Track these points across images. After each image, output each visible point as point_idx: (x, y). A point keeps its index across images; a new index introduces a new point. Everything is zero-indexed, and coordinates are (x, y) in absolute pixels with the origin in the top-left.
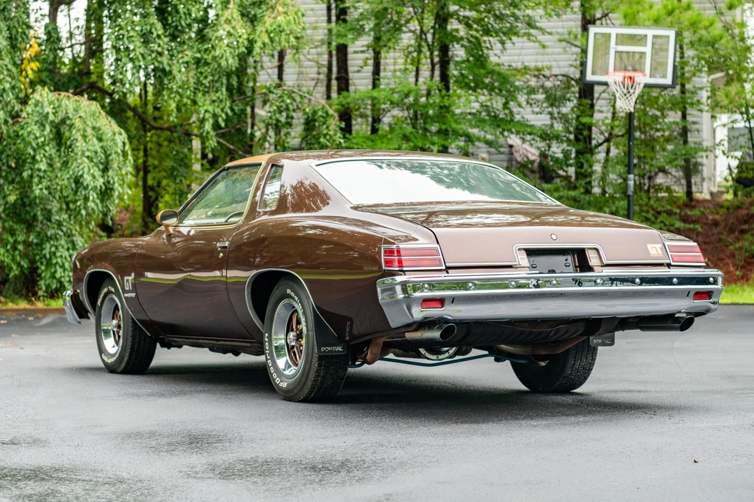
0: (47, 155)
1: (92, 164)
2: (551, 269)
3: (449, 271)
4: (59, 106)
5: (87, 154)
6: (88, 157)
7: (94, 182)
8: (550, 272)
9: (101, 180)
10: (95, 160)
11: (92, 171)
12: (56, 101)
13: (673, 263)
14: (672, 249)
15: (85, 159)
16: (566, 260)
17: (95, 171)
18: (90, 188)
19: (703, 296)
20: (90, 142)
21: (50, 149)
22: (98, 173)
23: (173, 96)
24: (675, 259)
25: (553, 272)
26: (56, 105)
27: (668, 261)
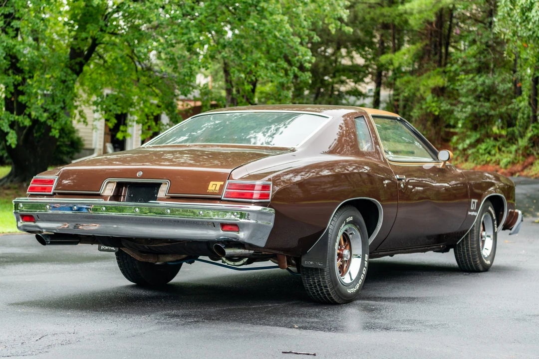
13: (222, 198)
14: (229, 187)
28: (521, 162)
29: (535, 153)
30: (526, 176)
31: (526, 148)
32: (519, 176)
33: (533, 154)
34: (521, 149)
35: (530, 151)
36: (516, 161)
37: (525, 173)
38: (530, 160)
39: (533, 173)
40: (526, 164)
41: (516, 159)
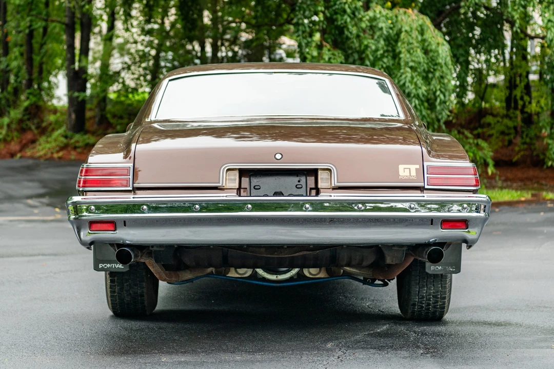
0: (384, 66)
1: (416, 73)
2: (278, 190)
3: (138, 192)
4: (397, 21)
5: (411, 64)
6: (411, 68)
7: (416, 90)
8: (276, 194)
9: (424, 88)
10: (419, 70)
11: (415, 80)
12: (394, 18)
13: (426, 187)
14: (430, 171)
15: (408, 70)
16: (299, 181)
17: (418, 80)
18: (412, 95)
19: (458, 224)
20: (414, 54)
21: (388, 61)
22: (420, 82)
23: (516, 8)
24: (432, 181)
25: (281, 194)
26: (394, 21)
27: (421, 184)
28: (15, 139)
29: (33, 127)
30: (32, 157)
31: (21, 121)
32: (21, 157)
33: (30, 129)
34: (14, 122)
35: (27, 125)
36: (9, 139)
37: (28, 153)
38: (29, 136)
39: (41, 153)
40: (24, 142)
41: (8, 136)
